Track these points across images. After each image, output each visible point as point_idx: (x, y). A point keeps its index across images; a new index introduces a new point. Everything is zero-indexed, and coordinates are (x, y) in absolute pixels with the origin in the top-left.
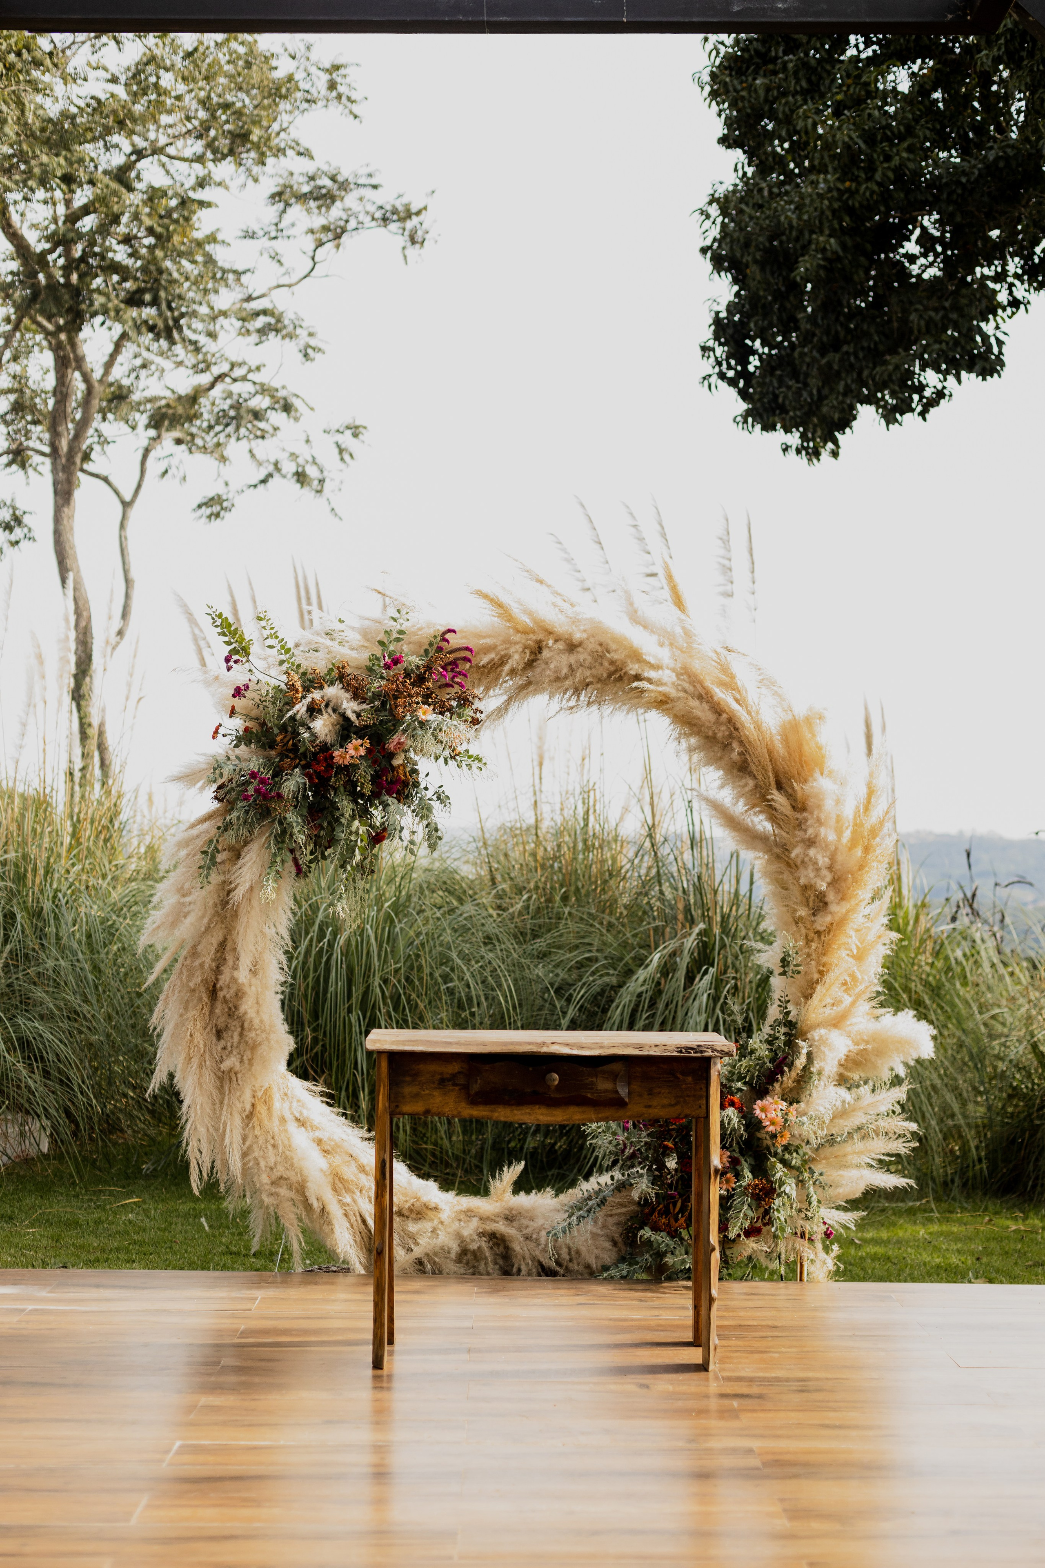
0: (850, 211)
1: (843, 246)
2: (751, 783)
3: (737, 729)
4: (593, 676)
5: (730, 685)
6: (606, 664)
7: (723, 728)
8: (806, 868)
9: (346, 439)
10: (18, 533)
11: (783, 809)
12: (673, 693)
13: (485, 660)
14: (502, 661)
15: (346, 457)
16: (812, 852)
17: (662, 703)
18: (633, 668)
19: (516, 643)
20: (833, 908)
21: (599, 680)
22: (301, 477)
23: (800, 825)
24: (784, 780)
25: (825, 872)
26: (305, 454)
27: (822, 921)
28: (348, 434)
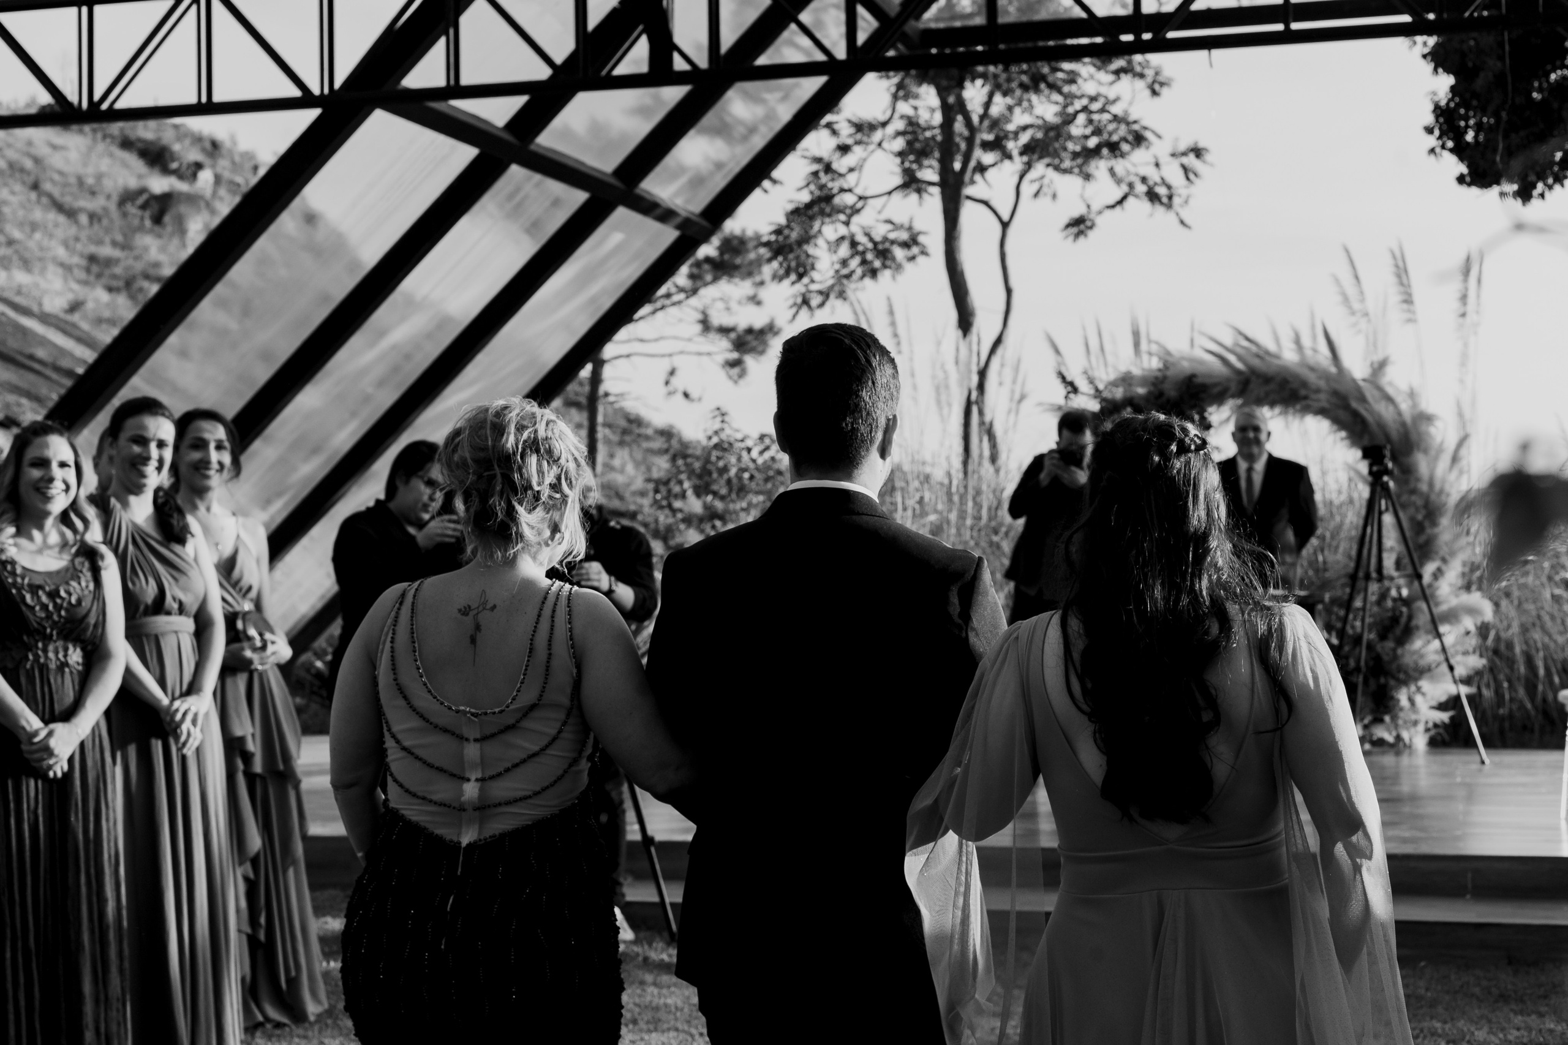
3: (1366, 425)
6: (1287, 388)
9: (1191, 160)
10: (915, 250)
13: (1214, 388)
15: (1191, 176)
16: (1415, 496)
20: (1428, 530)
21: (1282, 398)
22: (1152, 196)
23: (1407, 482)
25: (1422, 509)
26: (1154, 176)
27: (1422, 539)
28: (1192, 156)
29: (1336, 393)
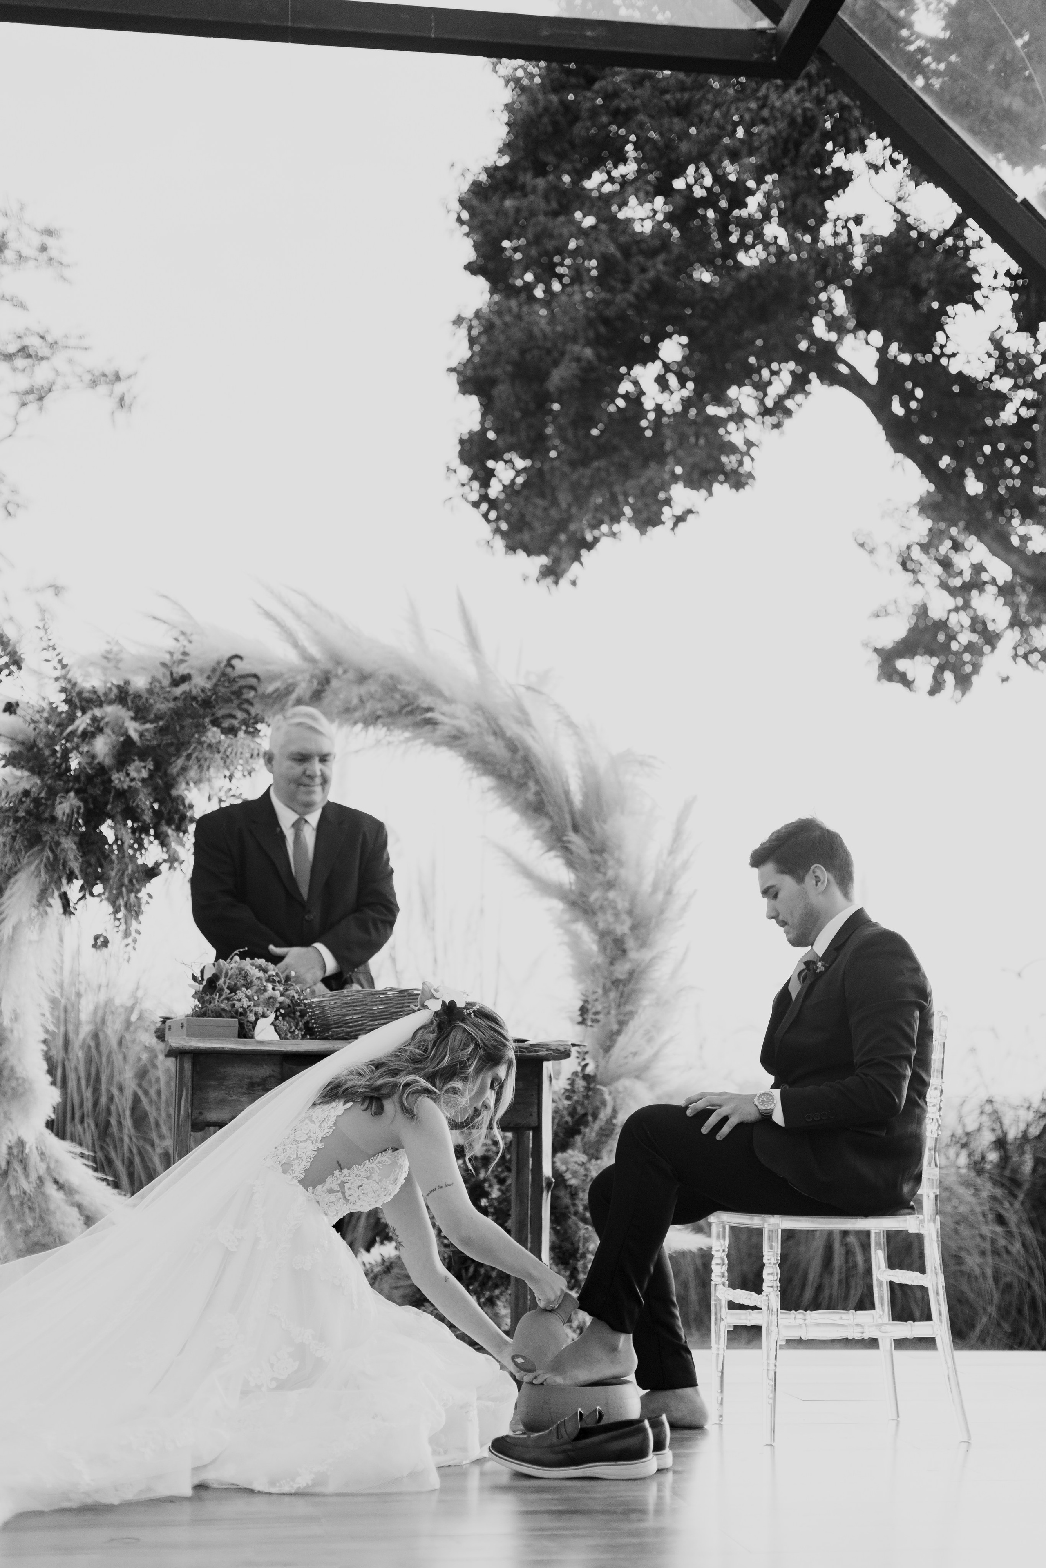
0: (606, 322)
1: (599, 356)
2: (547, 824)
3: (533, 769)
4: (383, 709)
5: (525, 721)
6: (397, 696)
7: (519, 766)
8: (605, 913)
11: (580, 852)
12: (467, 727)
13: (270, 689)
14: (288, 690)
16: (612, 895)
17: (455, 740)
18: (425, 700)
19: (303, 672)
20: (633, 955)
21: (391, 714)
23: (597, 868)
24: (581, 823)
25: (624, 917)
27: (621, 970)
29: (479, 708)
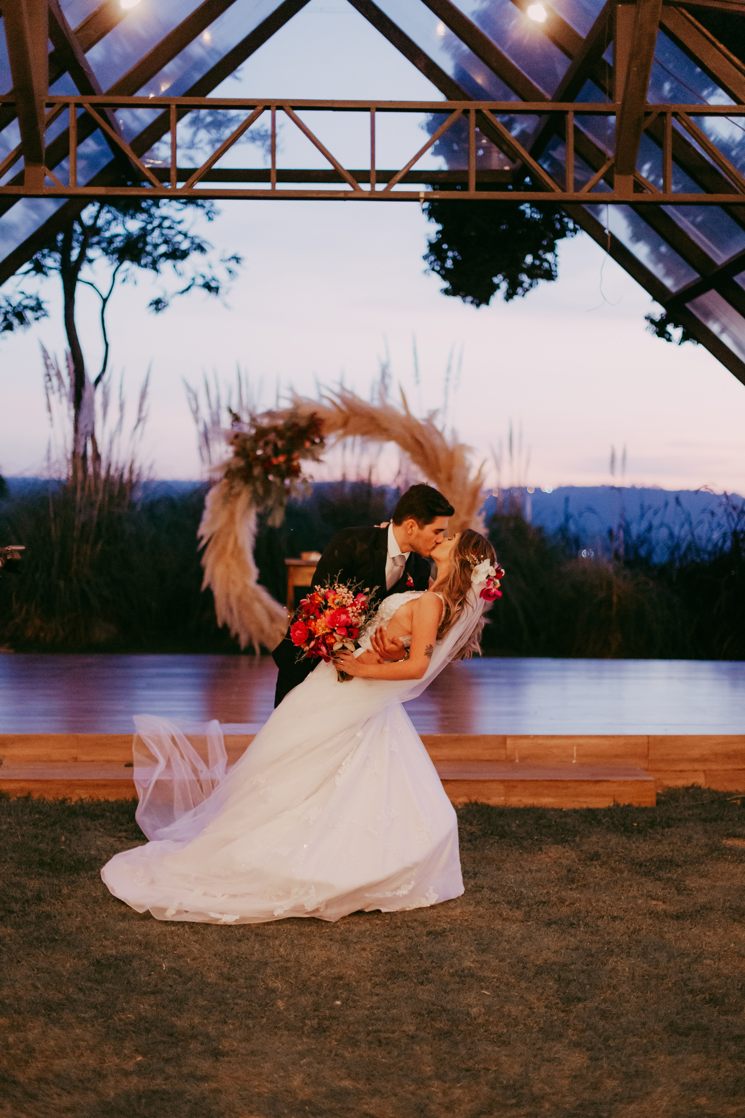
14: (334, 423)
15: (233, 276)
17: (396, 438)
19: (339, 416)
21: (371, 430)
22: (207, 286)
26: (209, 274)
28: (234, 262)
29: (405, 428)
